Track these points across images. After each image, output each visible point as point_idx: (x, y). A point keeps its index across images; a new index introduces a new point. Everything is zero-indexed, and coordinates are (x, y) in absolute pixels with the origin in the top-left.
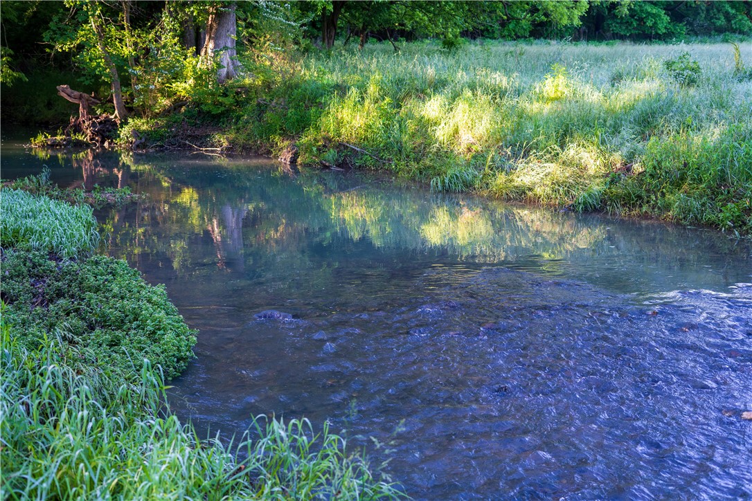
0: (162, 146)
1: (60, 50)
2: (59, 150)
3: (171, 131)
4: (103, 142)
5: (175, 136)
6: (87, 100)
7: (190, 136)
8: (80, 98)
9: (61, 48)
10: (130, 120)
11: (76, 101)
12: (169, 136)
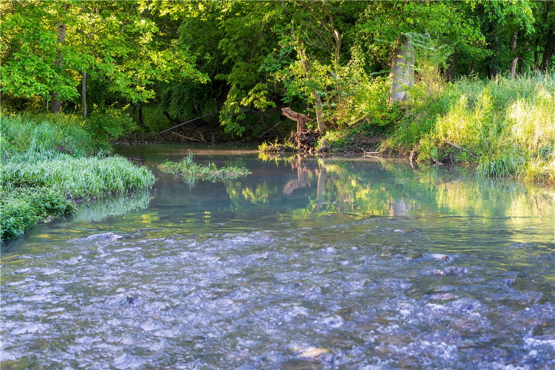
0: (342, 151)
1: (279, 80)
2: (275, 154)
3: (350, 140)
4: (308, 149)
5: (353, 144)
6: (304, 119)
7: (365, 144)
8: (298, 117)
9: (280, 79)
10: (327, 133)
11: (295, 120)
12: (348, 144)
